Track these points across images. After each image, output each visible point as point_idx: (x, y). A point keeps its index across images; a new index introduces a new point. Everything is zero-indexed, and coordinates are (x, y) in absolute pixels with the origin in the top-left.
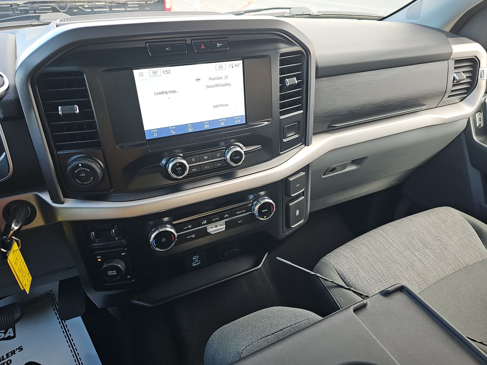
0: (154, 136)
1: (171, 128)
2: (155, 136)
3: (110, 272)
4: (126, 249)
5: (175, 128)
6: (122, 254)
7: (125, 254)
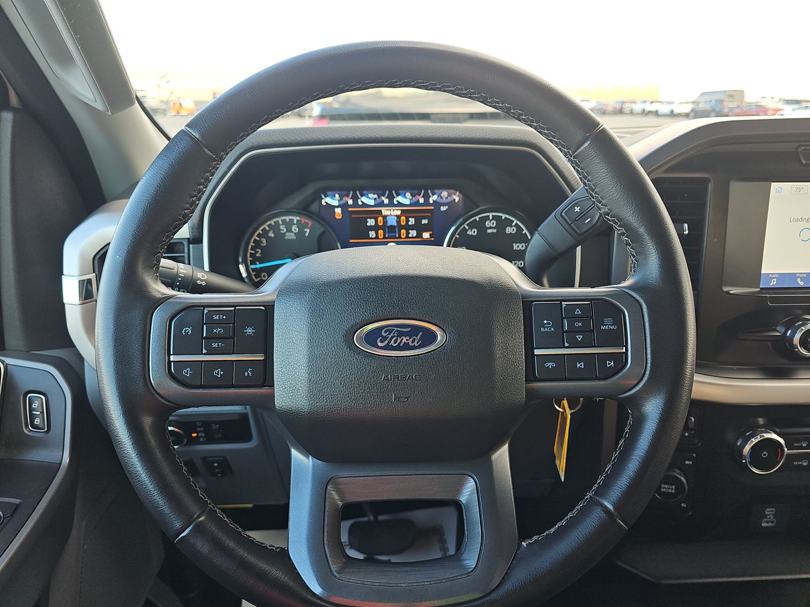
0: (771, 284)
1: (799, 275)
2: (773, 283)
3: (666, 486)
4: (694, 455)
5: (805, 275)
6: (687, 462)
7: (691, 463)
